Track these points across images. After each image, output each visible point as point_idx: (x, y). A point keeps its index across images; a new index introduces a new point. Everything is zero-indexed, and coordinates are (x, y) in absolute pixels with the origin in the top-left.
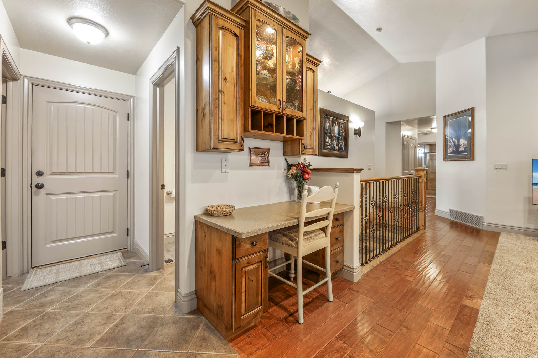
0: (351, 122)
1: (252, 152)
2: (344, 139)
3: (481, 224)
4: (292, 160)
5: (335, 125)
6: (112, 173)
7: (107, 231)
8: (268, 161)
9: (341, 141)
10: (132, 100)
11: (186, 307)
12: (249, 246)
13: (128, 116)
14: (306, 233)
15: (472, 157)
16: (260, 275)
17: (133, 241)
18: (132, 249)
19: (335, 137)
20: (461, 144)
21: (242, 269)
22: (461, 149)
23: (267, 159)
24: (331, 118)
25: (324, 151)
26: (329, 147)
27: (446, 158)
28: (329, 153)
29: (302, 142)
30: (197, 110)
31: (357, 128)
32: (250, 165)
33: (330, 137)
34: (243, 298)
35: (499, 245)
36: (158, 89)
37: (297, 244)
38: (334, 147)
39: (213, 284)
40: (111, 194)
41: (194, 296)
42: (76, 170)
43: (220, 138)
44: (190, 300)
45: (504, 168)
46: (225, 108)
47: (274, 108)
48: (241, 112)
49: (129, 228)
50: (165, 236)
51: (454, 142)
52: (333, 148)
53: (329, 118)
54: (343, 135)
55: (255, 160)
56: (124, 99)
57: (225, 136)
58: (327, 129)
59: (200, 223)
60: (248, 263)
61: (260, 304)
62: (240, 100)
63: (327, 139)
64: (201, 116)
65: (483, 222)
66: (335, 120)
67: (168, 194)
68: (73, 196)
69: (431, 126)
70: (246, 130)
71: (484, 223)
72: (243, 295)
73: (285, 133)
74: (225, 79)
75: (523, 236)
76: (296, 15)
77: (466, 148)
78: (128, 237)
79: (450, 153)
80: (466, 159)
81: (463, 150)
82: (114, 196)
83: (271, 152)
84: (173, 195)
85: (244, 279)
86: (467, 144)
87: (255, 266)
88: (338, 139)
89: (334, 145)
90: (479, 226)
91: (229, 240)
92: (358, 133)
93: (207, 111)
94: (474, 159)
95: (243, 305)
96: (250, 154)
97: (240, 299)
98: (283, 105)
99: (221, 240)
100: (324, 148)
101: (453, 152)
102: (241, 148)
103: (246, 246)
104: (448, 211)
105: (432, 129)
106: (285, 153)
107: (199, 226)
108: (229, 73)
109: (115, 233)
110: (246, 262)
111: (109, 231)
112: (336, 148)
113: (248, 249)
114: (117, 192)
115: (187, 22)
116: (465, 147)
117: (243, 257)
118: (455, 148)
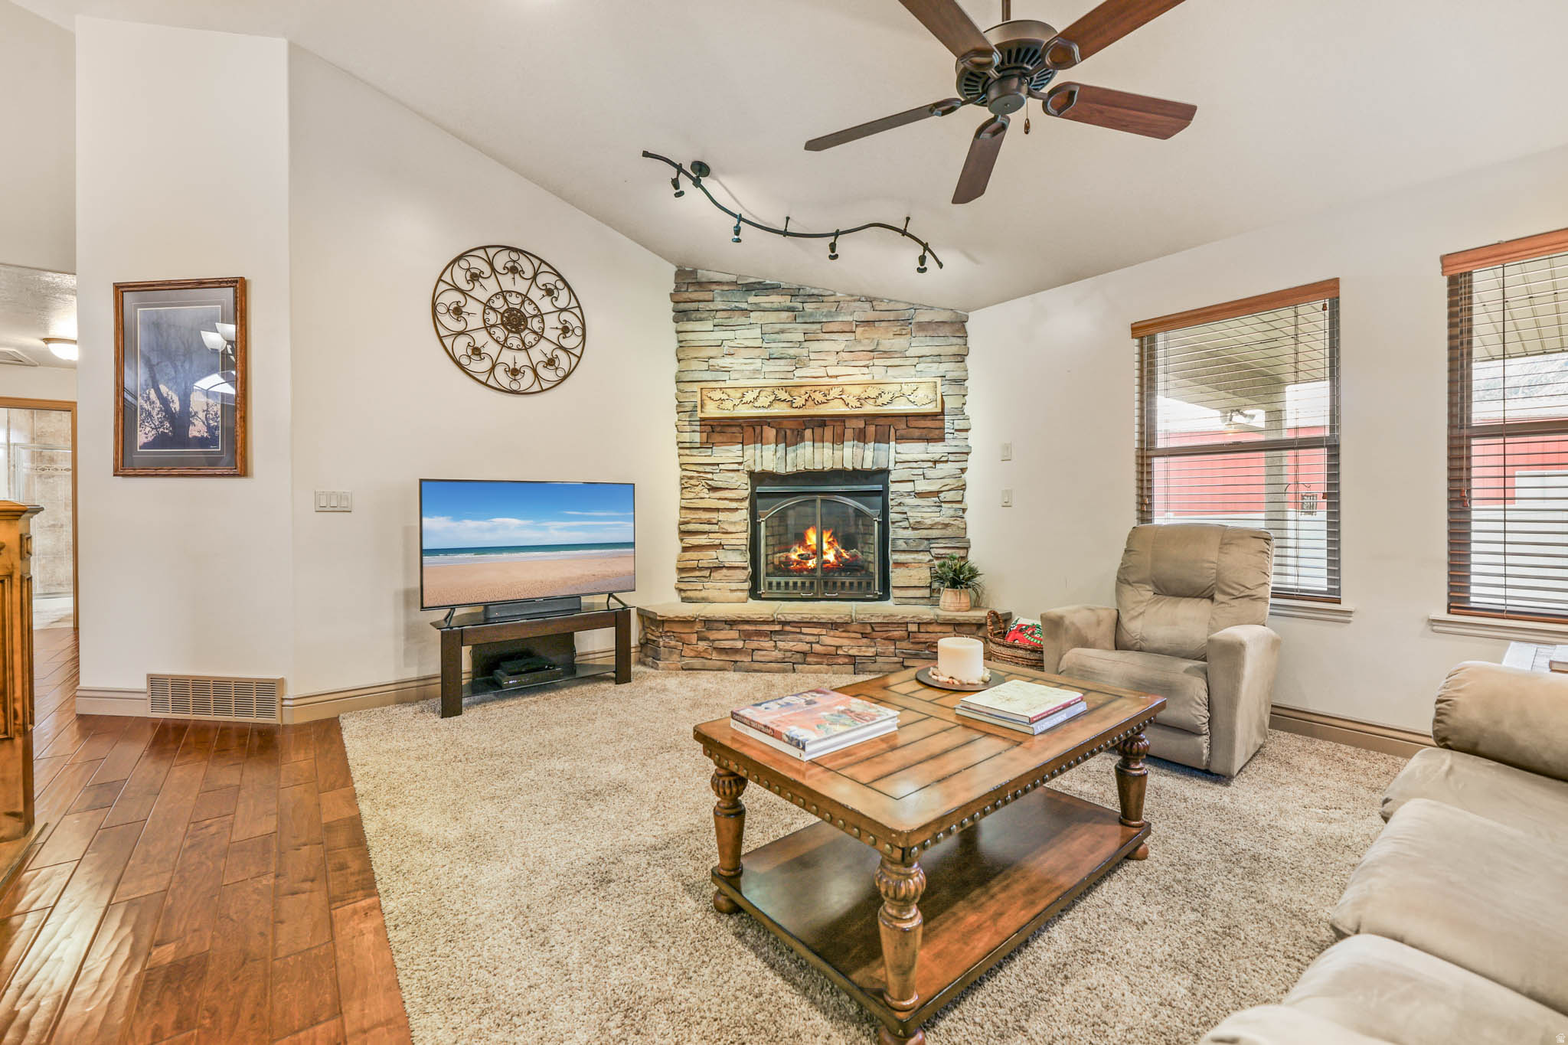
3: (277, 707)
15: (239, 465)
20: (196, 413)
22: (197, 430)
27: (126, 465)
35: (356, 774)
45: (344, 504)
51: (165, 401)
65: (283, 699)
69: (45, 326)
71: (286, 703)
75: (396, 710)
77: (216, 428)
79: (145, 446)
80: (218, 472)
81: (205, 435)
86: (219, 413)
90: (271, 714)
94: (249, 471)
101: (160, 441)
104: (143, 685)
105: (47, 340)
116: (212, 423)
118: (167, 424)
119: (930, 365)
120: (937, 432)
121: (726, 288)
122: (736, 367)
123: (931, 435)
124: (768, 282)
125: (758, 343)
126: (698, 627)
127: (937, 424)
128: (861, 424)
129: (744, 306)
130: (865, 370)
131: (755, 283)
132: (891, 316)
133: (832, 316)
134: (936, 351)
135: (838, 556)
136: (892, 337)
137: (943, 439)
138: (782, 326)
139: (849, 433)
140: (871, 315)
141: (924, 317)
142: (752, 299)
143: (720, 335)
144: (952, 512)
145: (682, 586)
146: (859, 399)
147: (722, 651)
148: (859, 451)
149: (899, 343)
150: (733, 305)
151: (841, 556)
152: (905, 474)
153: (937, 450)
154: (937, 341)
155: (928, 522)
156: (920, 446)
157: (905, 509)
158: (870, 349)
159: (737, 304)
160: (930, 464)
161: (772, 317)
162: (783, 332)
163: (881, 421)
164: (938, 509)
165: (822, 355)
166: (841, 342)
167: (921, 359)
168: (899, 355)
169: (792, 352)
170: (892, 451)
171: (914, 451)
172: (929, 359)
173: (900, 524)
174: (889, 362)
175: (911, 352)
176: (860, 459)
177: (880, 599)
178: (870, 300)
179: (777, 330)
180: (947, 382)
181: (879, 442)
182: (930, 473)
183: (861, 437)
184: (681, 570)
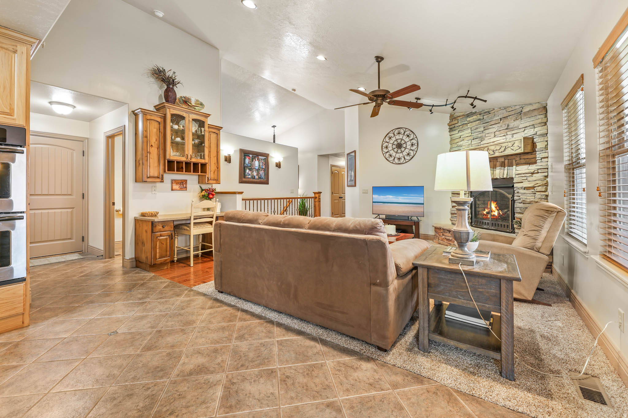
0: (271, 157)
1: (173, 182)
2: (264, 170)
4: (205, 187)
5: (255, 160)
6: (70, 195)
7: (66, 238)
8: (186, 187)
9: (262, 172)
10: (86, 140)
11: (128, 265)
12: (161, 227)
13: (83, 153)
14: (195, 224)
16: (168, 242)
17: (88, 246)
18: (86, 251)
19: (255, 169)
21: (157, 237)
23: (185, 186)
24: (251, 156)
25: (244, 179)
26: (250, 176)
27: (348, 185)
28: (249, 181)
29: (207, 176)
30: (136, 161)
31: (277, 162)
32: (172, 190)
33: (250, 170)
34: (158, 251)
36: (110, 140)
37: (190, 229)
38: (255, 177)
39: (144, 248)
40: (70, 210)
41: (134, 260)
42: (35, 192)
43: (148, 176)
44: (132, 262)
45: (367, 192)
46: (151, 161)
47: (183, 159)
48: (162, 162)
49: (84, 235)
50: (115, 243)
52: (253, 177)
53: (249, 156)
54: (264, 167)
55: (176, 187)
56: (81, 140)
57: (152, 175)
58: (247, 163)
59: (138, 220)
60: (160, 235)
61: (168, 256)
62: (161, 156)
63: (247, 171)
64: (138, 164)
66: (255, 157)
67: (117, 211)
68: (40, 211)
70: (165, 172)
72: (158, 249)
73: (192, 171)
74: (152, 146)
76: (202, 102)
78: (83, 243)
82: (72, 212)
83: (188, 181)
84: (121, 212)
85: (158, 243)
87: (165, 237)
88: (258, 170)
89: (254, 175)
91: (150, 224)
92: (278, 165)
93: (141, 162)
94: (356, 186)
95: (158, 254)
96: (172, 183)
97: (156, 252)
98: (189, 157)
99: (147, 226)
100: (244, 177)
102: (162, 181)
103: (159, 227)
106: (199, 183)
107: (137, 222)
108: (154, 143)
109: (72, 239)
110: (159, 235)
111: (68, 238)
112: (257, 177)
113: (160, 229)
114: (74, 209)
115: (130, 113)
117: (158, 232)
119: (530, 130)
120: (533, 160)
121: (461, 117)
122: (464, 144)
123: (531, 162)
124: (473, 111)
125: (470, 134)
126: (442, 231)
127: (533, 156)
128: (503, 160)
129: (466, 122)
130: (504, 137)
131: (469, 113)
132: (513, 113)
133: (492, 119)
134: (532, 123)
135: (499, 214)
136: (513, 121)
137: (535, 163)
138: (476, 127)
139: (498, 164)
140: (506, 114)
141: (526, 110)
142: (468, 119)
143: (460, 134)
144: (539, 196)
145: (452, 219)
146: (493, 151)
147: (447, 240)
148: (502, 171)
149: (517, 123)
150: (463, 123)
151: (500, 214)
152: (519, 179)
153: (533, 168)
154: (533, 119)
155: (528, 200)
156: (526, 167)
157: (520, 195)
158: (505, 128)
159: (464, 122)
160: (530, 175)
161: (474, 124)
162: (477, 129)
163: (509, 158)
164: (534, 195)
165: (489, 135)
166: (495, 128)
167: (526, 128)
168: (516, 129)
169: (480, 135)
170: (514, 170)
171: (524, 169)
172: (529, 128)
173: (518, 201)
174: (513, 132)
175: (521, 126)
176: (502, 174)
177: (511, 233)
178: (505, 108)
179: (475, 129)
180: (538, 136)
181: (509, 167)
182: (529, 179)
183: (503, 165)
184: (452, 214)
